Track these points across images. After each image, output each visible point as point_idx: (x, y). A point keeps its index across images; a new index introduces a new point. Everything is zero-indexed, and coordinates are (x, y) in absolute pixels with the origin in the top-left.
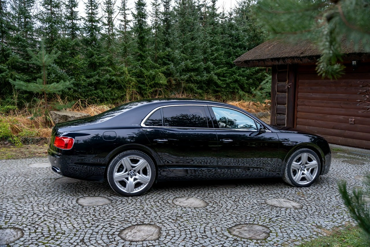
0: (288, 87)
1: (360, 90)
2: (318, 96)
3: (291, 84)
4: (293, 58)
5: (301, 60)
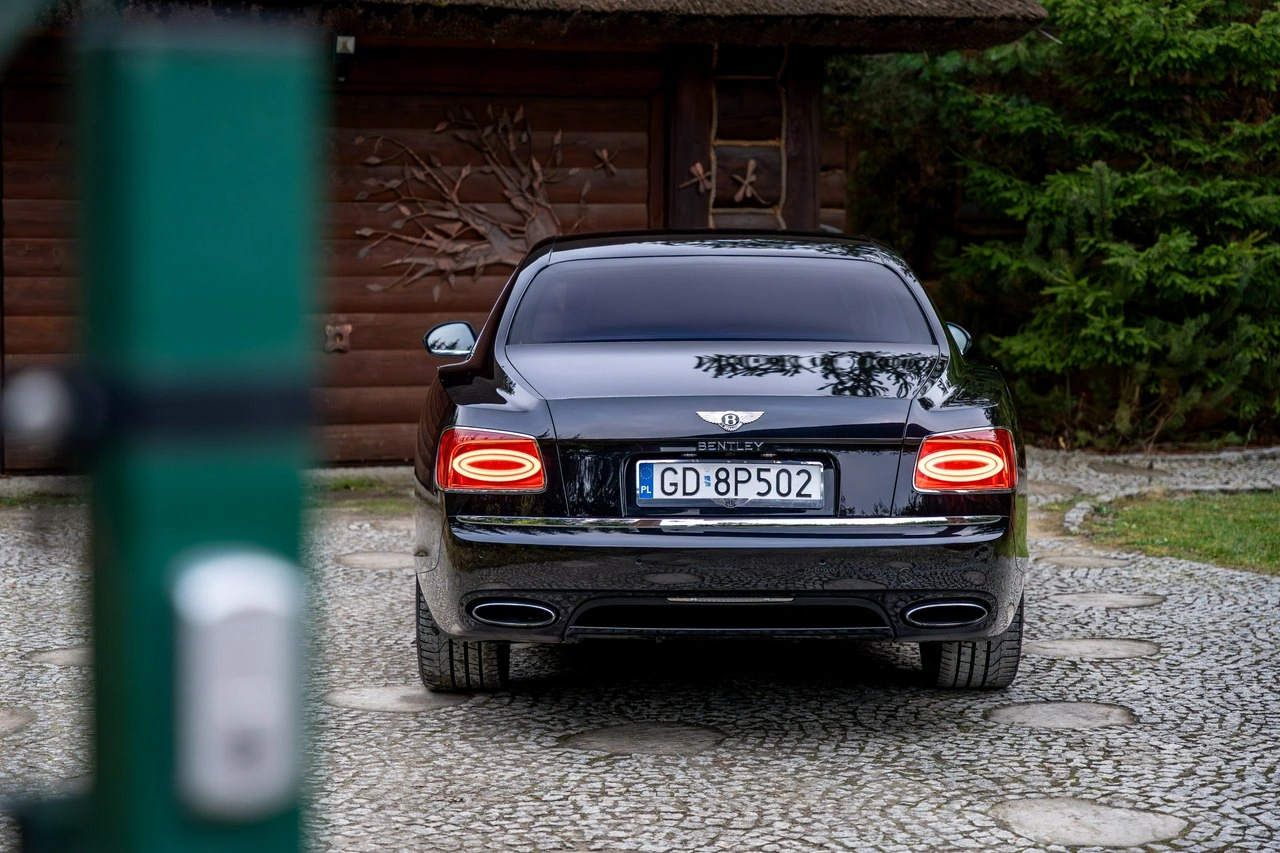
1: (371, 182)
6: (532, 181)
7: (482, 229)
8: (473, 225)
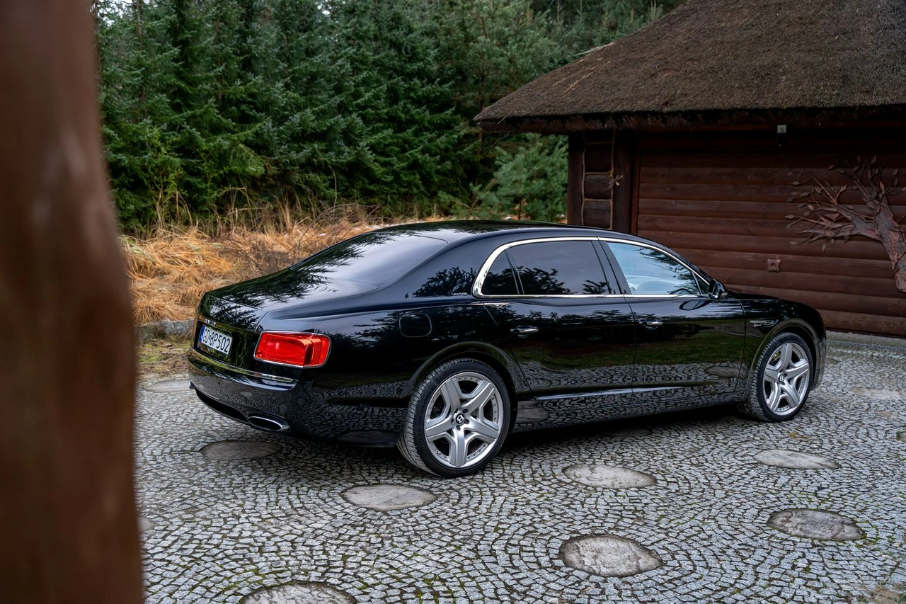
0: (615, 185)
1: (795, 193)
2: (690, 206)
3: (621, 177)
4: (642, 114)
5: (664, 121)
6: (878, 194)
7: (849, 217)
8: (844, 215)
